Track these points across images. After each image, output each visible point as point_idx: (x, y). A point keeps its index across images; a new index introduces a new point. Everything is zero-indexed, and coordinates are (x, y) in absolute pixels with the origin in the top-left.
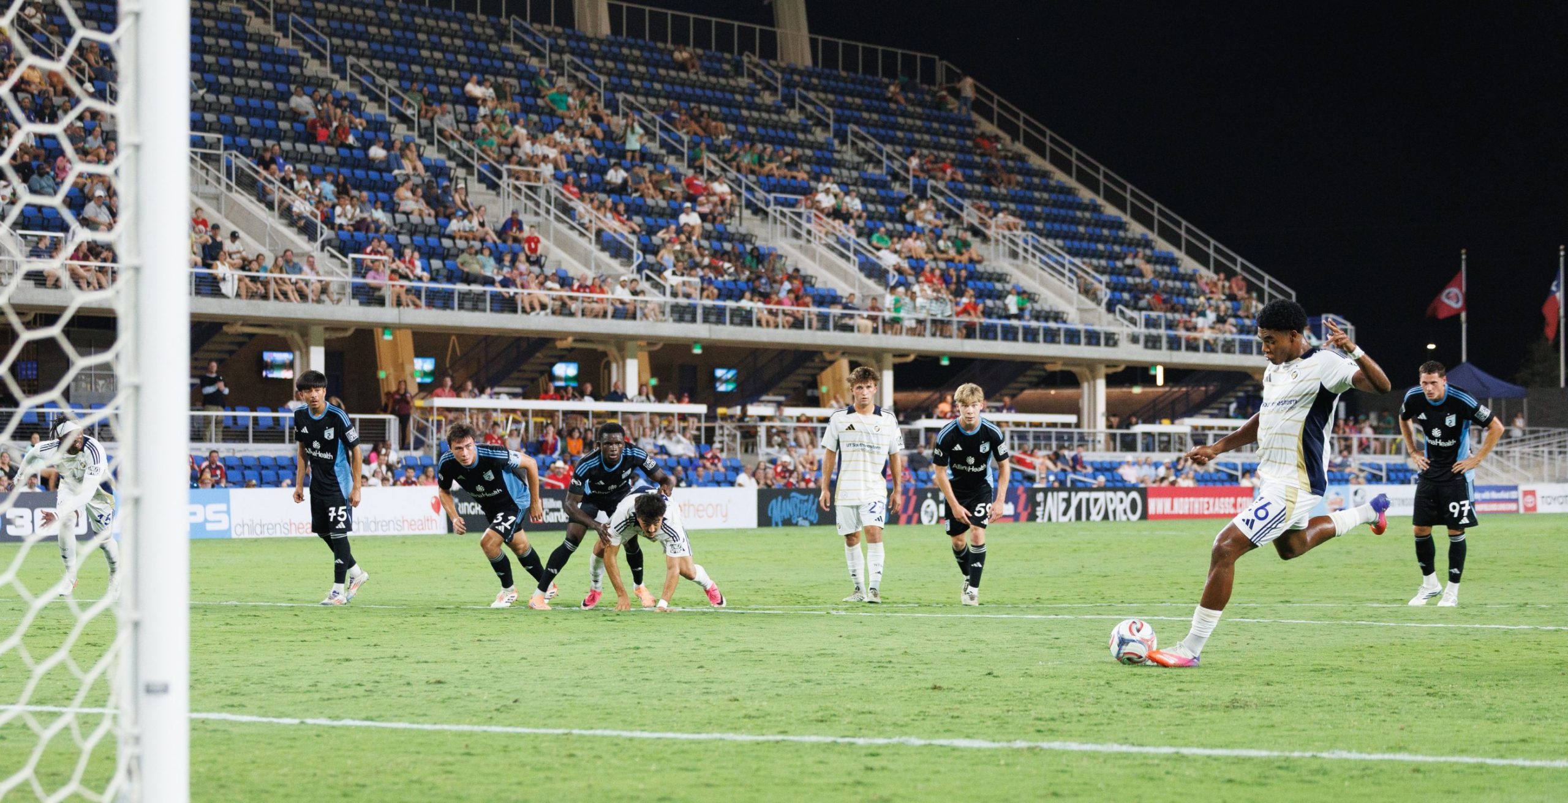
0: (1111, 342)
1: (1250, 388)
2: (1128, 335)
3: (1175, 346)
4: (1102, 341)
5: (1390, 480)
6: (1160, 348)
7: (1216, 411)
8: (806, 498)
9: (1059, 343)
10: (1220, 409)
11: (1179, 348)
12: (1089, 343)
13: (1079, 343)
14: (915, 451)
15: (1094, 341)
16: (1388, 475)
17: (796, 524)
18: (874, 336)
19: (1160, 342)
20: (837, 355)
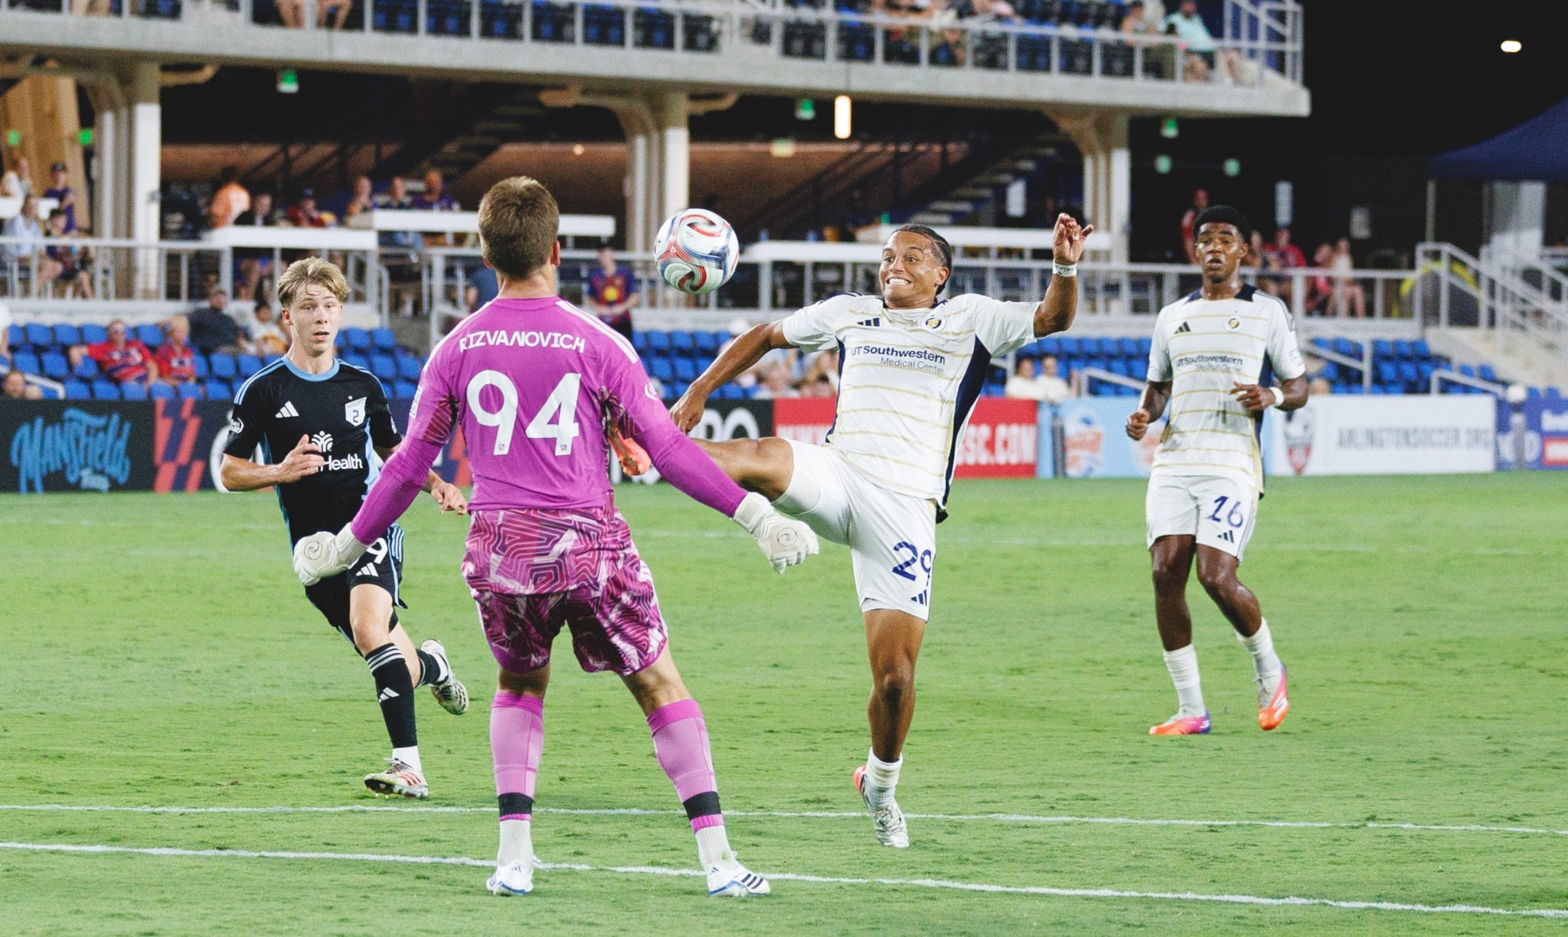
0: (702, 39)
1: (1050, 152)
2: (744, 22)
3: (860, 49)
4: (679, 37)
5: (1381, 384)
6: (822, 56)
7: (965, 207)
8: (100, 422)
9: (571, 40)
10: (977, 201)
11: (868, 56)
12: (646, 41)
13: (620, 42)
14: (205, 304)
15: (659, 36)
16: (1375, 367)
17: (76, 488)
18: (113, 20)
19: (822, 39)
20: (22, 66)
